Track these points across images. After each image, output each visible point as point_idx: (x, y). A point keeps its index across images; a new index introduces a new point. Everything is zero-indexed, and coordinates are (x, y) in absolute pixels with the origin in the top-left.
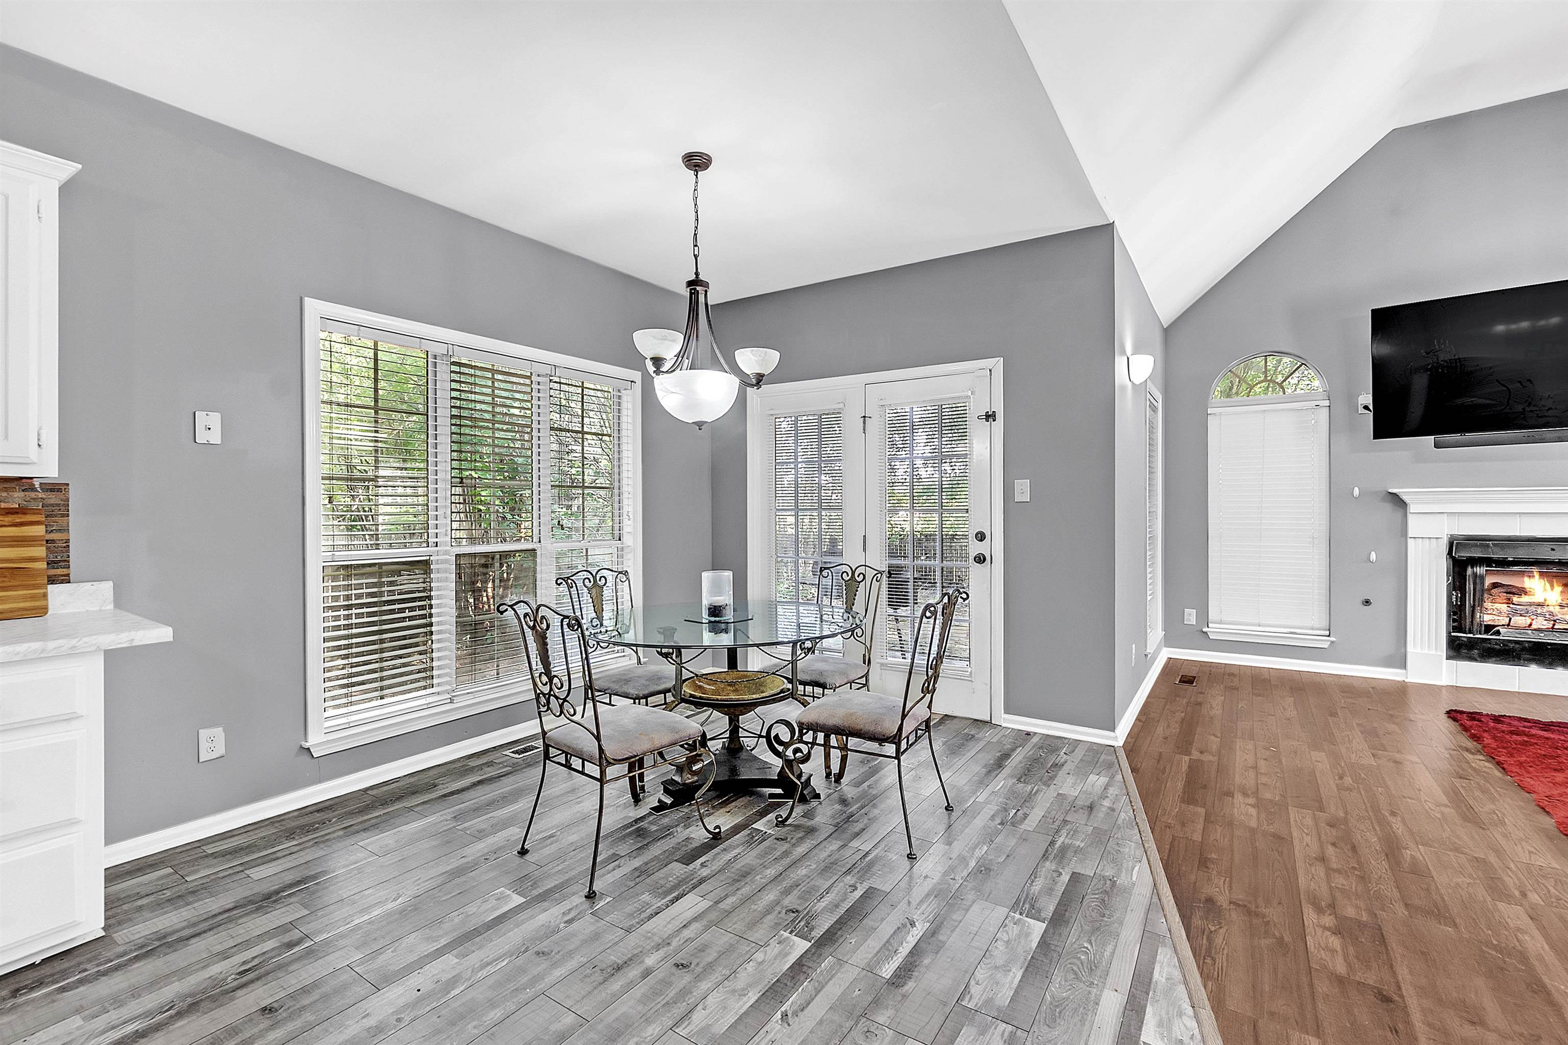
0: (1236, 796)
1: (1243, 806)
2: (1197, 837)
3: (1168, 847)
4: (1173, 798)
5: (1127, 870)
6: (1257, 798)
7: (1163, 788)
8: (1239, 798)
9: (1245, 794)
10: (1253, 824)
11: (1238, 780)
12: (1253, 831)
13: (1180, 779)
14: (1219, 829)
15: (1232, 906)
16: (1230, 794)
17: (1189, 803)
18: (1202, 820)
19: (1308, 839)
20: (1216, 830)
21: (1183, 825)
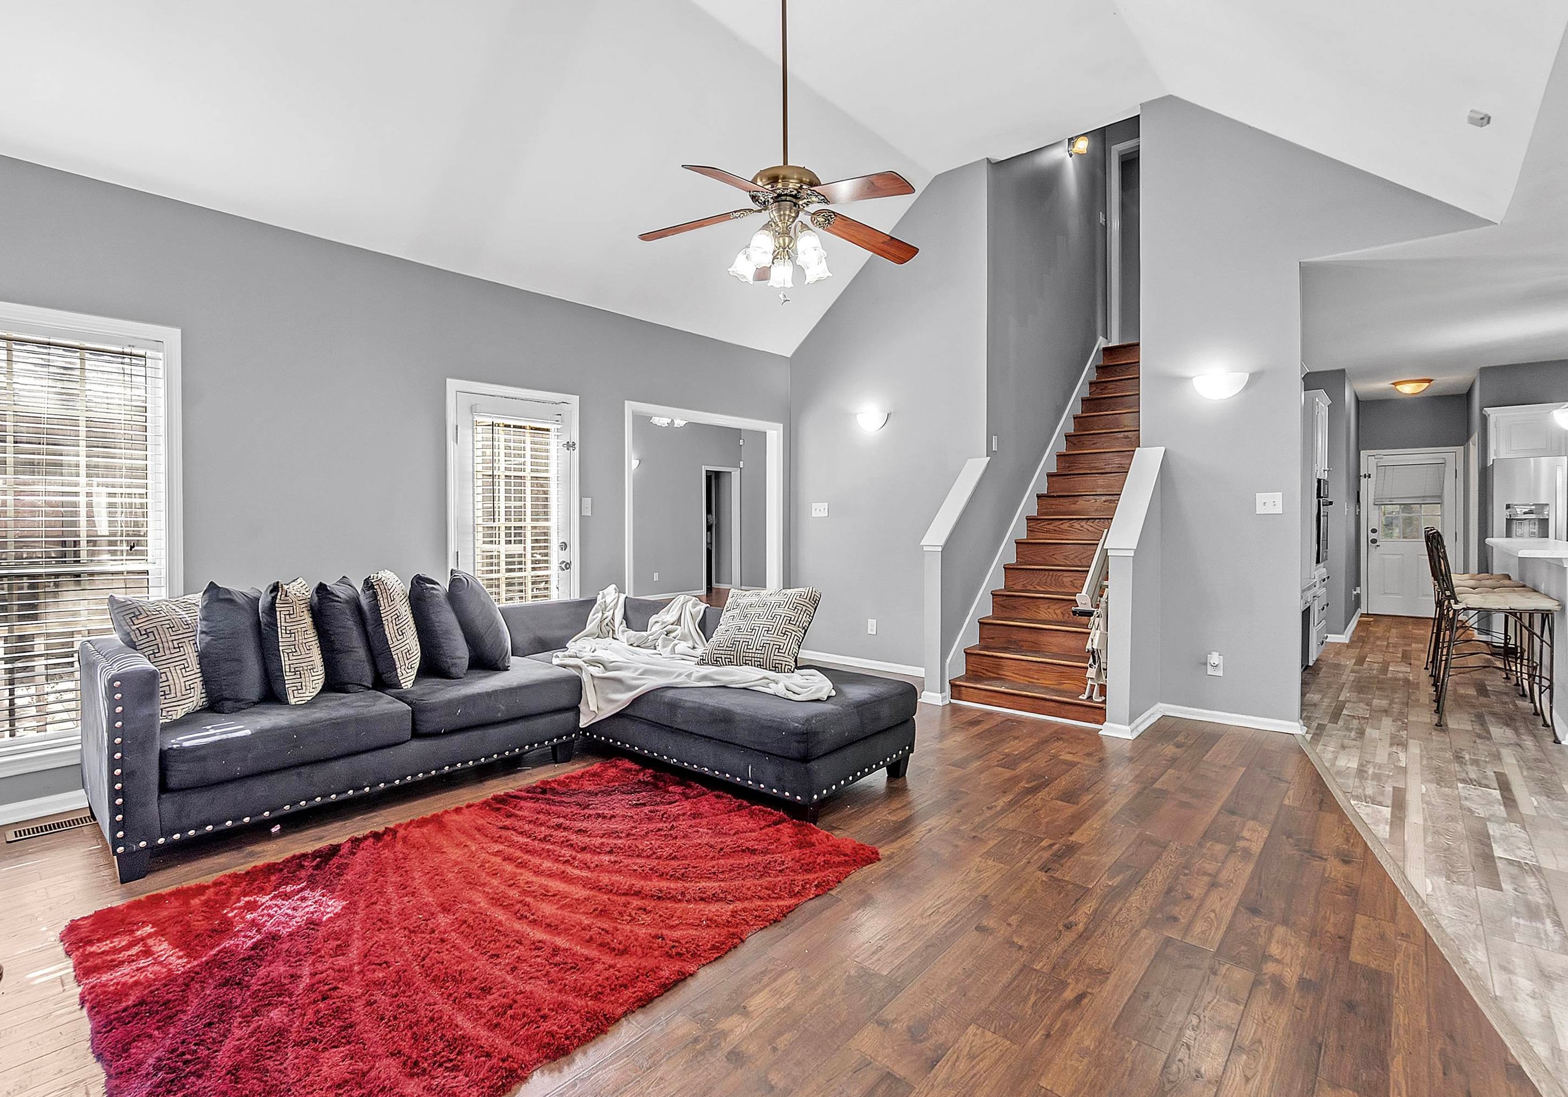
0: (1295, 981)
1: (1287, 960)
2: (1360, 919)
3: (1398, 911)
4: (1407, 984)
5: (1439, 888)
6: (1259, 971)
7: (1432, 1010)
8: (1291, 976)
9: (1278, 984)
10: (1280, 931)
11: (1282, 1018)
12: (1285, 922)
13: (1401, 1032)
14: (1330, 927)
15: (1325, 857)
16: (1304, 985)
17: (1377, 973)
18: (1355, 943)
19: (1217, 906)
20: (1335, 925)
21: (1382, 937)
